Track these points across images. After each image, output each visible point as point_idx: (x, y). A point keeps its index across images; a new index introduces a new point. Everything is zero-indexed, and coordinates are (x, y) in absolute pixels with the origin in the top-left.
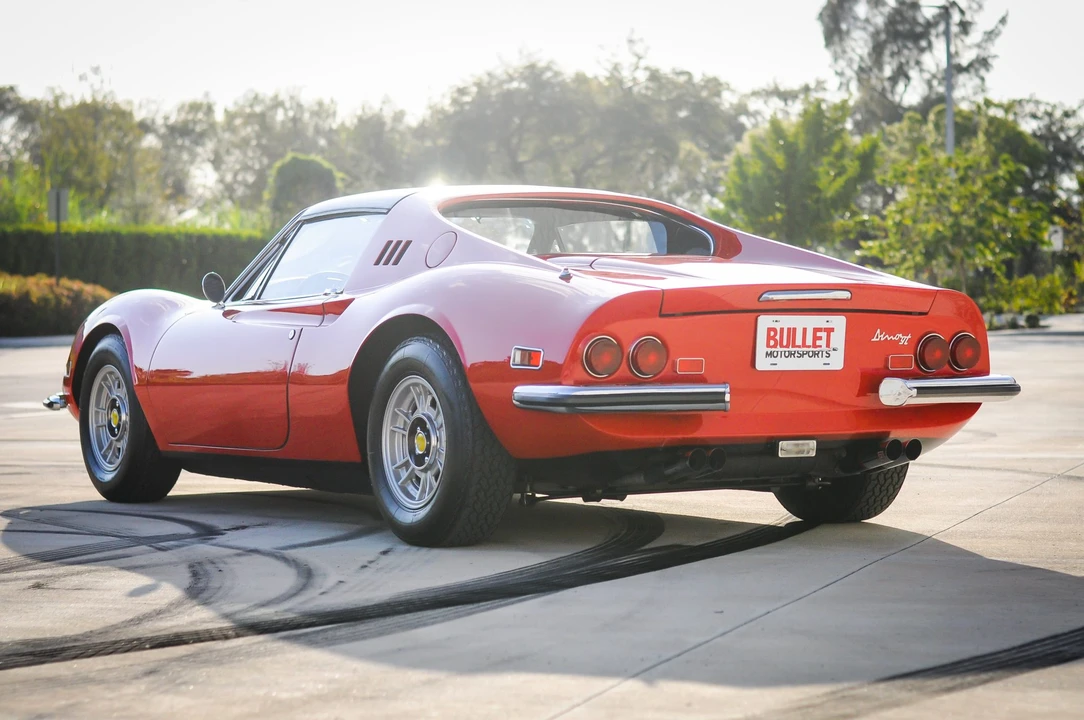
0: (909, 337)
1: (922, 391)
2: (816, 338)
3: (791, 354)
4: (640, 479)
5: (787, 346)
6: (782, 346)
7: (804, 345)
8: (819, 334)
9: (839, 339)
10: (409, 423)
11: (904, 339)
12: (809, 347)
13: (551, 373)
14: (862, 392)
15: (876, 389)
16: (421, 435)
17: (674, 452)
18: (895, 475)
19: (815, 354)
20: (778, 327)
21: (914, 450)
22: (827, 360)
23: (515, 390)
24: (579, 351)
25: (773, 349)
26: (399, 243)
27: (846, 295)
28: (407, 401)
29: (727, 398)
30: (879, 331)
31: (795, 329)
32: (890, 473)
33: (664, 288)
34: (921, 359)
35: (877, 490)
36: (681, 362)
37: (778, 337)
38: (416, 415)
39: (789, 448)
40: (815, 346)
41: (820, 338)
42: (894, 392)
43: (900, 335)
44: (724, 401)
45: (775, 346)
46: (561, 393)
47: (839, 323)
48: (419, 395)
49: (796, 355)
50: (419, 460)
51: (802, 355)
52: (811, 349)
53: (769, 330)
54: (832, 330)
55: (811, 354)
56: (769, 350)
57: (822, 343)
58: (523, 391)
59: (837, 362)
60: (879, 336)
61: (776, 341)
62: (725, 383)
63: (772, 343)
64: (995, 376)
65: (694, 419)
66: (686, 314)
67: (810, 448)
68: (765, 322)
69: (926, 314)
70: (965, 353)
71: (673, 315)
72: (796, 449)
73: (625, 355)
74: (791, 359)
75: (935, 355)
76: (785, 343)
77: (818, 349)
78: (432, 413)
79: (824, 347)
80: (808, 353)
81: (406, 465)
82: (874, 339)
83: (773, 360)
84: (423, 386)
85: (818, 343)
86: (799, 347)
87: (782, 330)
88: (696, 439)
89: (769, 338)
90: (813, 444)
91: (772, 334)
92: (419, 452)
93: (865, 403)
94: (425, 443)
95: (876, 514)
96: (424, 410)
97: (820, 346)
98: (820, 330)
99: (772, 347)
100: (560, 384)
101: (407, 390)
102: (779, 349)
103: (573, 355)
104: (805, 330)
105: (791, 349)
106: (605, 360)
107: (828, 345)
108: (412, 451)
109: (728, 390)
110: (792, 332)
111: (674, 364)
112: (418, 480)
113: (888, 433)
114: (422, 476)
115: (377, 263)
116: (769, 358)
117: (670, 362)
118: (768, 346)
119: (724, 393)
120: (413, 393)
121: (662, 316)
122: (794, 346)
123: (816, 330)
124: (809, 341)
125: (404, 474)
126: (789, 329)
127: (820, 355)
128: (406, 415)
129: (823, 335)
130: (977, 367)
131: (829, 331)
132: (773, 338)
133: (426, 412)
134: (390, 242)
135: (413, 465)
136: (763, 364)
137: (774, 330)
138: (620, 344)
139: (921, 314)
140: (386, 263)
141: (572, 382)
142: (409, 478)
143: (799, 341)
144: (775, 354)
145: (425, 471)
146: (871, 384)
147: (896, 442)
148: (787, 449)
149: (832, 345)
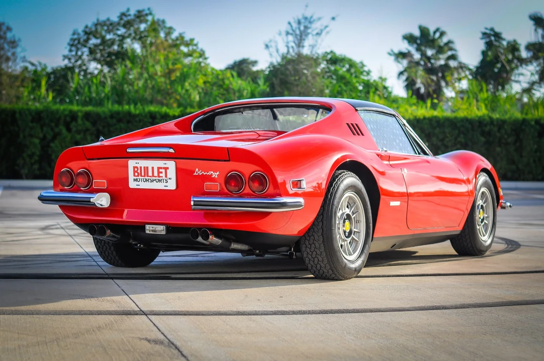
0: (218, 173)
2: (159, 173)
3: (147, 180)
5: (144, 176)
6: (141, 176)
7: (153, 176)
8: (161, 170)
9: (172, 173)
11: (215, 175)
12: (156, 177)
19: (160, 181)
20: (138, 166)
22: (166, 184)
24: (57, 176)
25: (137, 178)
27: (171, 150)
30: (197, 169)
31: (147, 167)
36: (95, 182)
37: (139, 171)
40: (159, 176)
41: (162, 172)
43: (212, 172)
45: (138, 176)
47: (171, 164)
49: (149, 181)
51: (152, 181)
52: (157, 178)
53: (134, 167)
54: (168, 168)
55: (157, 181)
56: (135, 178)
57: (163, 175)
59: (171, 186)
60: (197, 172)
61: (138, 173)
63: (136, 174)
67: (162, 230)
68: (132, 163)
74: (147, 183)
76: (143, 174)
77: (161, 178)
79: (164, 177)
80: (155, 180)
82: (195, 174)
83: (138, 183)
85: (161, 175)
86: (151, 177)
87: (141, 167)
89: (134, 172)
91: (136, 169)
97: (162, 177)
98: (161, 168)
99: (136, 176)
102: (140, 177)
104: (153, 168)
105: (146, 178)
107: (166, 176)
110: (146, 169)
116: (135, 182)
118: (134, 176)
121: (88, 159)
122: (148, 176)
123: (159, 168)
124: (156, 174)
126: (144, 167)
127: (162, 181)
129: (163, 171)
131: (166, 169)
132: (137, 172)
136: (132, 185)
137: (137, 167)
143: (150, 174)
144: (138, 180)
148: (149, 229)
149: (169, 176)
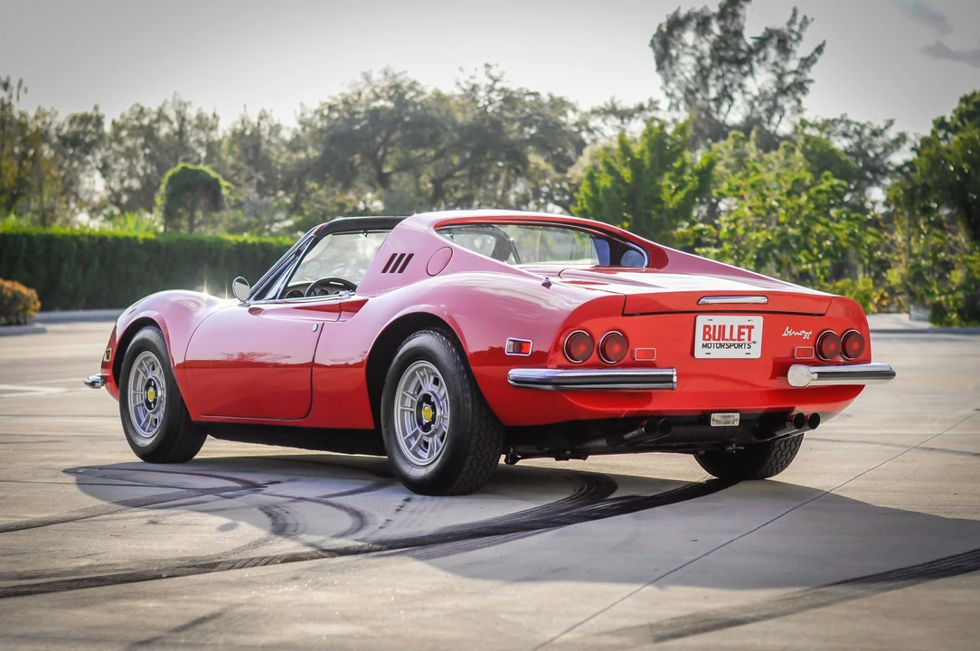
0: (811, 333)
1: (821, 375)
2: (740, 333)
3: (721, 346)
4: (602, 443)
5: (718, 339)
6: (714, 339)
7: (731, 339)
8: (742, 330)
9: (757, 334)
10: (416, 401)
11: (807, 335)
12: (735, 340)
13: (539, 360)
14: (773, 376)
15: (785, 374)
16: (427, 408)
17: (632, 421)
18: (793, 443)
19: (739, 346)
20: (711, 324)
21: (814, 421)
22: (748, 351)
23: (510, 372)
24: (561, 342)
25: (708, 342)
26: (403, 255)
27: (762, 300)
28: (414, 384)
29: (675, 379)
30: (787, 328)
31: (724, 326)
32: (789, 441)
33: (626, 293)
34: (819, 351)
35: (778, 455)
36: (638, 351)
37: (711, 333)
38: (421, 393)
39: (719, 419)
40: (739, 339)
41: (743, 334)
42: (800, 376)
43: (804, 332)
44: (672, 382)
45: (709, 339)
46: (547, 375)
47: (758, 321)
48: (424, 377)
49: (725, 346)
50: (426, 428)
51: (729, 347)
52: (737, 342)
53: (705, 327)
54: (753, 327)
55: (736, 346)
56: (705, 342)
57: (745, 337)
58: (515, 373)
59: (756, 352)
60: (788, 332)
61: (710, 335)
62: (672, 368)
63: (707, 337)
64: (876, 364)
65: (646, 396)
66: (641, 314)
67: (734, 419)
68: (702, 320)
69: (823, 315)
70: (854, 346)
71: (632, 315)
72: (723, 420)
73: (596, 345)
74: (722, 350)
75: (830, 347)
76: (717, 337)
77: (742, 342)
78: (435, 389)
79: (746, 341)
80: (734, 345)
81: (415, 435)
82: (784, 335)
83: (707, 350)
84: (427, 368)
85: (742, 337)
86: (727, 340)
87: (715, 326)
88: (649, 411)
89: (705, 333)
90: (737, 416)
91: (707, 330)
92: (425, 421)
93: (776, 384)
94: (432, 413)
95: (777, 473)
96: (428, 387)
97: (744, 340)
98: (743, 327)
99: (707, 340)
100: (546, 368)
101: (413, 375)
102: (712, 341)
103: (556, 347)
104: (732, 327)
105: (721, 342)
106: (580, 349)
107: (749, 339)
108: (420, 421)
109: (675, 373)
110: (722, 328)
111: (632, 352)
112: (426, 444)
113: (793, 409)
114: (430, 440)
115: (384, 271)
116: (704, 349)
117: (629, 352)
118: (704, 339)
119: (672, 376)
120: (418, 377)
121: (623, 315)
122: (724, 339)
123: (740, 327)
124: (735, 336)
125: (414, 443)
126: (720, 326)
127: (743, 346)
128: (413, 396)
129: (746, 331)
130: (861, 358)
131: (750, 328)
132: (708, 333)
133: (430, 389)
134: (394, 255)
135: (421, 432)
136: (700, 353)
137: (709, 327)
138: (591, 336)
139: (819, 315)
140: (393, 271)
141: (555, 366)
142: (418, 445)
143: (727, 336)
144: (709, 346)
145: (432, 435)
146: (781, 369)
147: (800, 415)
148: (717, 420)
149: (752, 339)
